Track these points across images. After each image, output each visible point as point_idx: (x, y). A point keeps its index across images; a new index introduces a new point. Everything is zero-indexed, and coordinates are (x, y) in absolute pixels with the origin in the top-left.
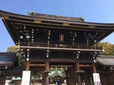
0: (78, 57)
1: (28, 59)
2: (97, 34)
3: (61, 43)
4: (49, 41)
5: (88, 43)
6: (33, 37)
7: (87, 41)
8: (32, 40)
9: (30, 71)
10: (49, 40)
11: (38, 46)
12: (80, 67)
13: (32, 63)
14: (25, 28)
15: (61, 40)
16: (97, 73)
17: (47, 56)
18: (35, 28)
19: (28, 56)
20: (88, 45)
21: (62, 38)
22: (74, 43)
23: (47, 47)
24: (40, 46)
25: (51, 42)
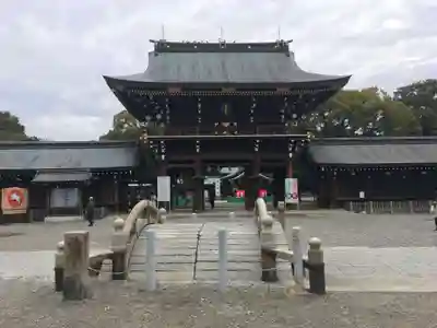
1: (163, 157)
4: (200, 118)
8: (168, 118)
10: (199, 115)
15: (226, 113)
16: (293, 177)
18: (170, 97)
19: (163, 151)
21: (226, 109)
22: (252, 118)
23: (195, 133)
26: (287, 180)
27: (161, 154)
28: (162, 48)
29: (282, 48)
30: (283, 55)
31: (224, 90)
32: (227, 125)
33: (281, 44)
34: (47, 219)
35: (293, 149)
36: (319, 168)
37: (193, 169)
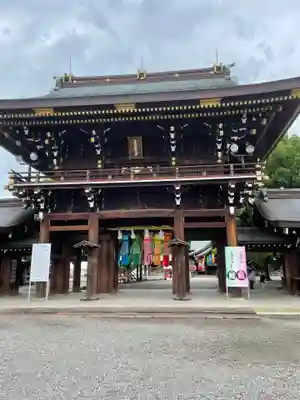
0: (178, 203)
1: (41, 215)
2: (244, 121)
3: (135, 163)
4: (99, 162)
5: (220, 154)
6: (55, 154)
7: (219, 147)
8: (55, 161)
9: (49, 245)
10: (99, 157)
11: (62, 179)
12: (186, 230)
13: (54, 223)
14: (27, 132)
15: (136, 154)
16: (239, 245)
17: (92, 205)
19: (42, 206)
20: (219, 161)
21: (135, 146)
22: (174, 159)
25: (108, 162)
26: (228, 250)
27: (38, 210)
29: (221, 71)
30: (223, 80)
32: (137, 169)
33: (219, 68)
36: (281, 230)
37: (86, 233)
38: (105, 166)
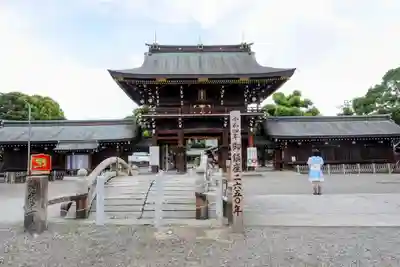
1: (154, 131)
4: (182, 102)
6: (158, 97)
8: (158, 101)
10: (182, 99)
11: (166, 113)
13: (160, 135)
15: (202, 98)
17: (180, 126)
18: (159, 85)
19: (154, 127)
21: (202, 94)
22: (222, 102)
23: (178, 113)
24: (169, 113)
26: (249, 149)
27: (152, 128)
28: (155, 49)
29: (245, 49)
30: (246, 54)
31: (201, 80)
32: (202, 106)
33: (244, 46)
34: (65, 178)
35: (254, 124)
36: (274, 139)
37: (177, 140)
38: (185, 104)
